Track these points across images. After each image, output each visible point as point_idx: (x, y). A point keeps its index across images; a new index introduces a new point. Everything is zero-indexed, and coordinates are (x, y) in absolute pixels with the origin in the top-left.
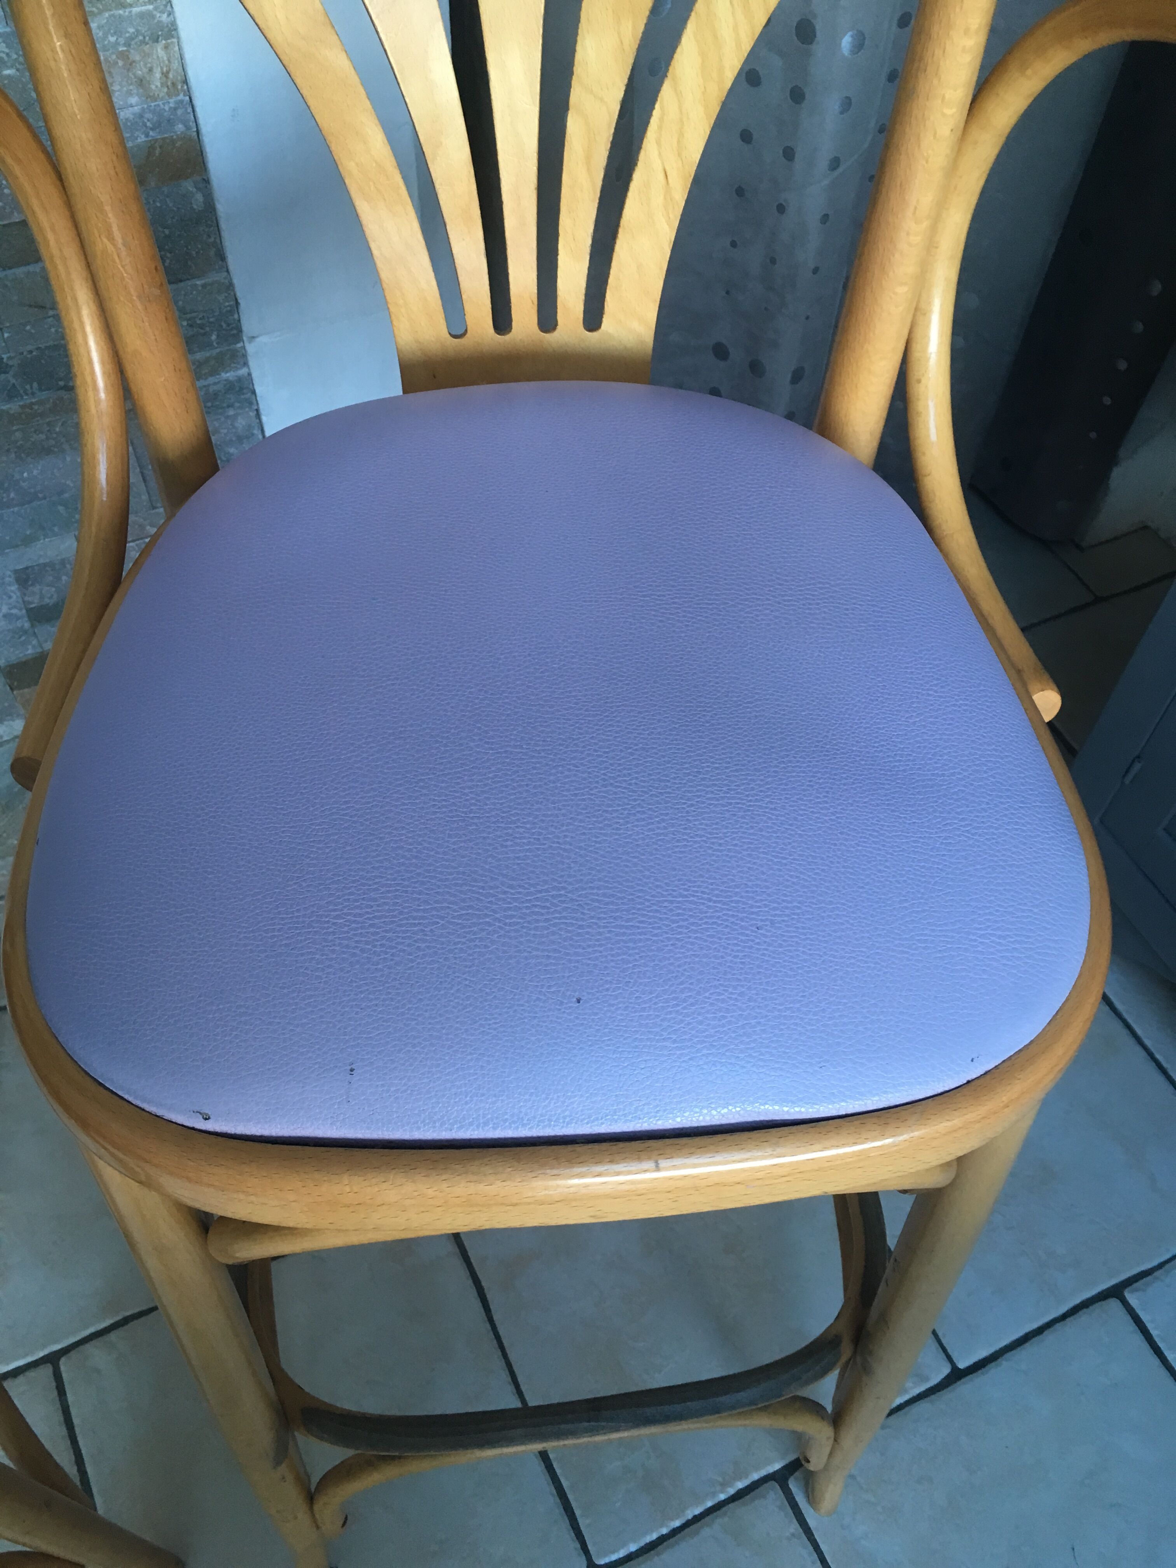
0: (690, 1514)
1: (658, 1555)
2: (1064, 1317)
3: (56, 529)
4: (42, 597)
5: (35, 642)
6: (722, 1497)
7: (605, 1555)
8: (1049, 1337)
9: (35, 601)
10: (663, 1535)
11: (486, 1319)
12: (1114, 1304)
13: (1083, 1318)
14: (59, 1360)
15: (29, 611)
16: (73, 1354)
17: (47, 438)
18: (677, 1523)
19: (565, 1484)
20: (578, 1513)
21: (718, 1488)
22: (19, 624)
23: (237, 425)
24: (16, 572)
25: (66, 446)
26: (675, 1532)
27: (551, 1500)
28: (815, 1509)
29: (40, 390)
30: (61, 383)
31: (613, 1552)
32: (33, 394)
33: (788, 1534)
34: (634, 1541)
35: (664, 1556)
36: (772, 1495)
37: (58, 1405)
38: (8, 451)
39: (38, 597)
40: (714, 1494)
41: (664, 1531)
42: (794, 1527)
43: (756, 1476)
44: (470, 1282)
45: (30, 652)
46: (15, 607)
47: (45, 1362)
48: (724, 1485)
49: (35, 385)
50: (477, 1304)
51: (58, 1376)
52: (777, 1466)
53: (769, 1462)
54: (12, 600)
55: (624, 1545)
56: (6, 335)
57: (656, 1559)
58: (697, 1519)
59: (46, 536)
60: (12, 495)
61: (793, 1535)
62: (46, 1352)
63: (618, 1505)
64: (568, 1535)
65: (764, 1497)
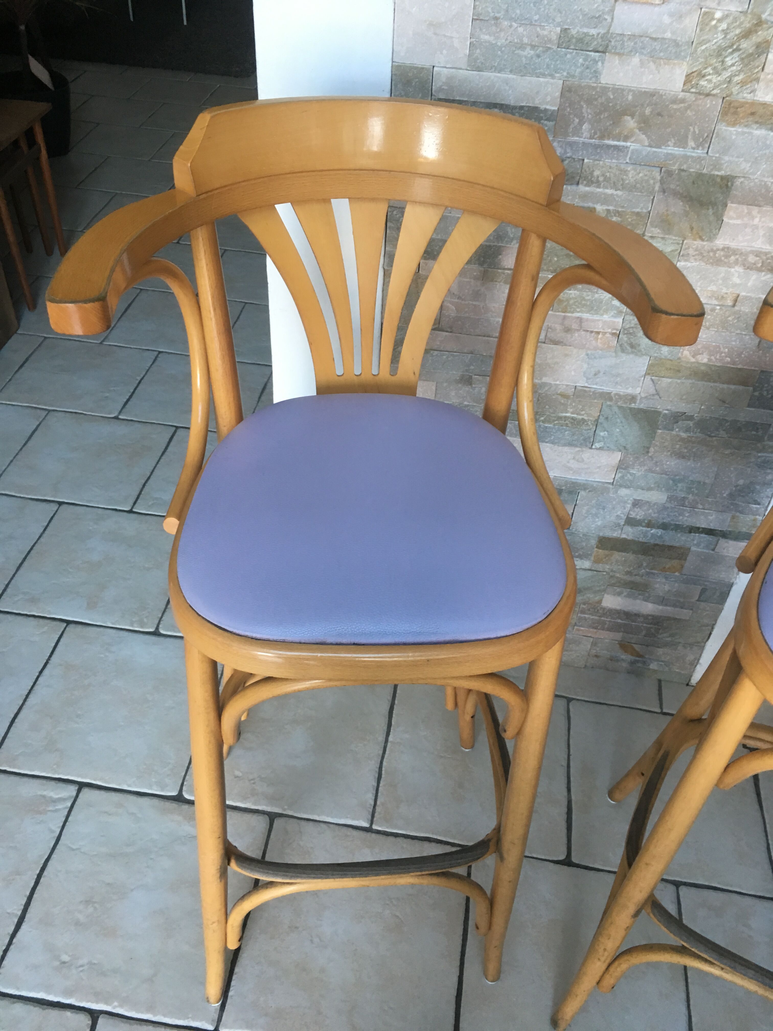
3: (663, 489)
4: (637, 515)
5: (620, 532)
9: (633, 515)
15: (628, 518)
17: (687, 452)
22: (620, 521)
23: (767, 477)
24: (635, 500)
25: (692, 458)
29: (699, 433)
30: (709, 433)
32: (696, 433)
38: (669, 451)
39: (635, 513)
45: (614, 535)
46: (623, 514)
49: (699, 430)
54: (625, 510)
56: (702, 407)
59: (657, 490)
60: (658, 469)
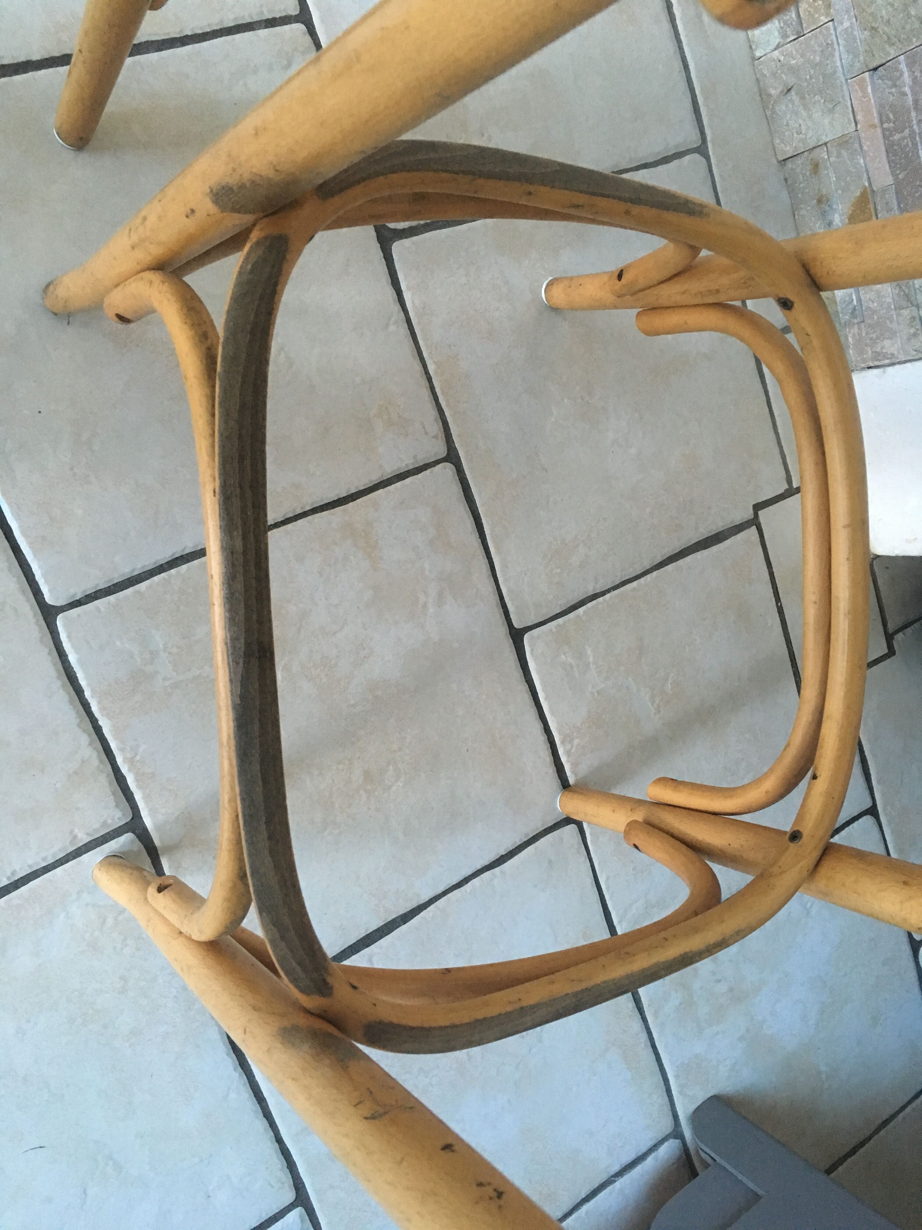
0: (103, 722)
1: (63, 686)
2: (279, 1140)
6: (119, 760)
7: (64, 626)
8: (261, 1124)
10: (83, 692)
11: (315, 506)
12: (289, 1196)
13: (277, 1162)
14: (302, 23)
16: (308, 38)
18: (95, 709)
19: (143, 586)
20: (112, 598)
21: (129, 755)
26: (86, 706)
27: (126, 571)
28: (101, 862)
31: (69, 637)
33: (76, 831)
34: (80, 661)
35: (62, 692)
36: (119, 814)
37: (256, 18)
40: (122, 750)
41: (87, 694)
42: (84, 839)
43: (138, 797)
44: (353, 491)
47: (301, 10)
48: (131, 762)
50: (332, 496)
51: (285, 20)
52: (148, 821)
53: (153, 812)
55: (76, 649)
57: (59, 683)
58: (98, 729)
61: (75, 837)
62: (312, 8)
63: (118, 643)
64: (89, 587)
65: (117, 806)
